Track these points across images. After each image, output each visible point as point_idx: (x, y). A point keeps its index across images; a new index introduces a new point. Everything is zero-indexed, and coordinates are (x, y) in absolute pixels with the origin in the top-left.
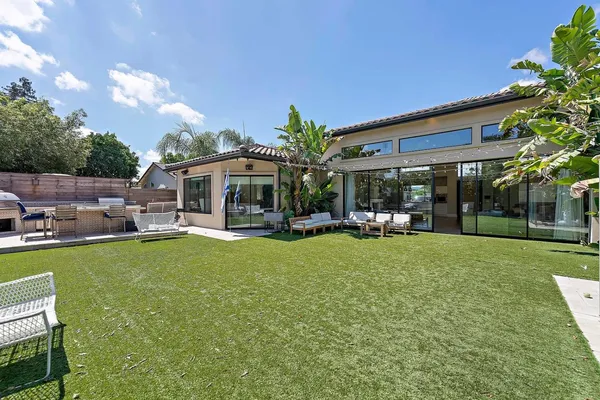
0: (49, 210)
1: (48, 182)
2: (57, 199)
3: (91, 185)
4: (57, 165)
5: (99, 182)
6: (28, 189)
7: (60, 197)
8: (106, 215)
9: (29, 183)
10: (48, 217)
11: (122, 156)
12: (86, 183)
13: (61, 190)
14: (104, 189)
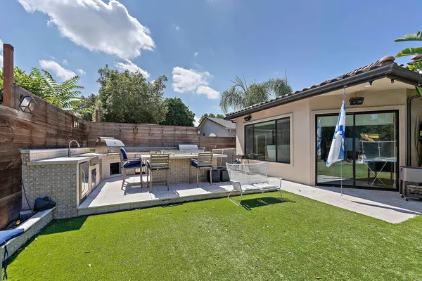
0: (145, 156)
1: (144, 131)
2: (149, 146)
3: (173, 133)
4: (149, 119)
5: (178, 130)
6: (130, 137)
7: (151, 145)
8: (193, 164)
9: (132, 131)
10: (144, 165)
11: (185, 113)
12: (169, 130)
13: (152, 138)
14: (182, 136)
